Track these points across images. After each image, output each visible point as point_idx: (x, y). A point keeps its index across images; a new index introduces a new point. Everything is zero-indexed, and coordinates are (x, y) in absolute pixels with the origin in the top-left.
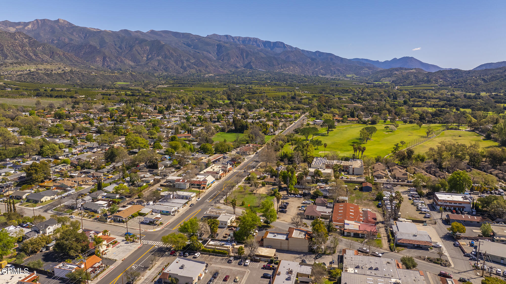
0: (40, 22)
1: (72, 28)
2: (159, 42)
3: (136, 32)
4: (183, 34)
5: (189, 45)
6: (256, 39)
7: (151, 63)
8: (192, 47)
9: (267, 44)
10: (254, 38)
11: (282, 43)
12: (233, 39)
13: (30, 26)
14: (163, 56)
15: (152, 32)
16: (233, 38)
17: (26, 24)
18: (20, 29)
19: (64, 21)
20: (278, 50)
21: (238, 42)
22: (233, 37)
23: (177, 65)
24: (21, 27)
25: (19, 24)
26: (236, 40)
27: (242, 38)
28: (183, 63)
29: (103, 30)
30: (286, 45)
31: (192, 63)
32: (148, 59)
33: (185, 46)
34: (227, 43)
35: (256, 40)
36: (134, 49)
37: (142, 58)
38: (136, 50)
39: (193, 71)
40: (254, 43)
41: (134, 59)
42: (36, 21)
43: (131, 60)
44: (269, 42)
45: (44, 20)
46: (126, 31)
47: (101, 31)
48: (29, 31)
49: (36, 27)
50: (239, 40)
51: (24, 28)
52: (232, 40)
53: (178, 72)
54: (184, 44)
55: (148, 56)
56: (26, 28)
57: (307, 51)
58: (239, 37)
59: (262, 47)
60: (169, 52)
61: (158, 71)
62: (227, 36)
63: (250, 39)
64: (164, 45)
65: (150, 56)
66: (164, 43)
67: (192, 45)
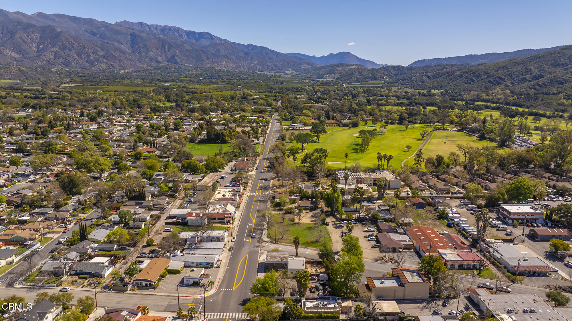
2: (53, 28)
3: (16, 13)
4: (84, 19)
5: (94, 34)
6: (178, 28)
7: (45, 56)
8: (98, 36)
9: (190, 34)
10: (175, 27)
11: (209, 34)
12: (150, 28)
14: (60, 47)
15: (40, 15)
16: (149, 27)
20: (205, 42)
21: (155, 32)
22: (148, 25)
23: (81, 58)
26: (152, 29)
27: (161, 26)
28: (88, 56)
30: (214, 36)
31: (101, 56)
32: (38, 50)
33: (89, 35)
34: (142, 32)
35: (177, 30)
36: (17, 36)
37: (30, 48)
38: (21, 38)
39: (104, 66)
40: (176, 33)
41: (18, 49)
43: (13, 51)
44: (193, 33)
50: (156, 29)
52: (148, 29)
53: (83, 67)
54: (87, 32)
55: (38, 45)
57: (239, 44)
58: (157, 26)
59: (185, 38)
60: (68, 42)
61: (55, 65)
62: (141, 24)
63: (170, 28)
64: (60, 32)
65: (41, 47)
66: (60, 30)
67: (97, 34)
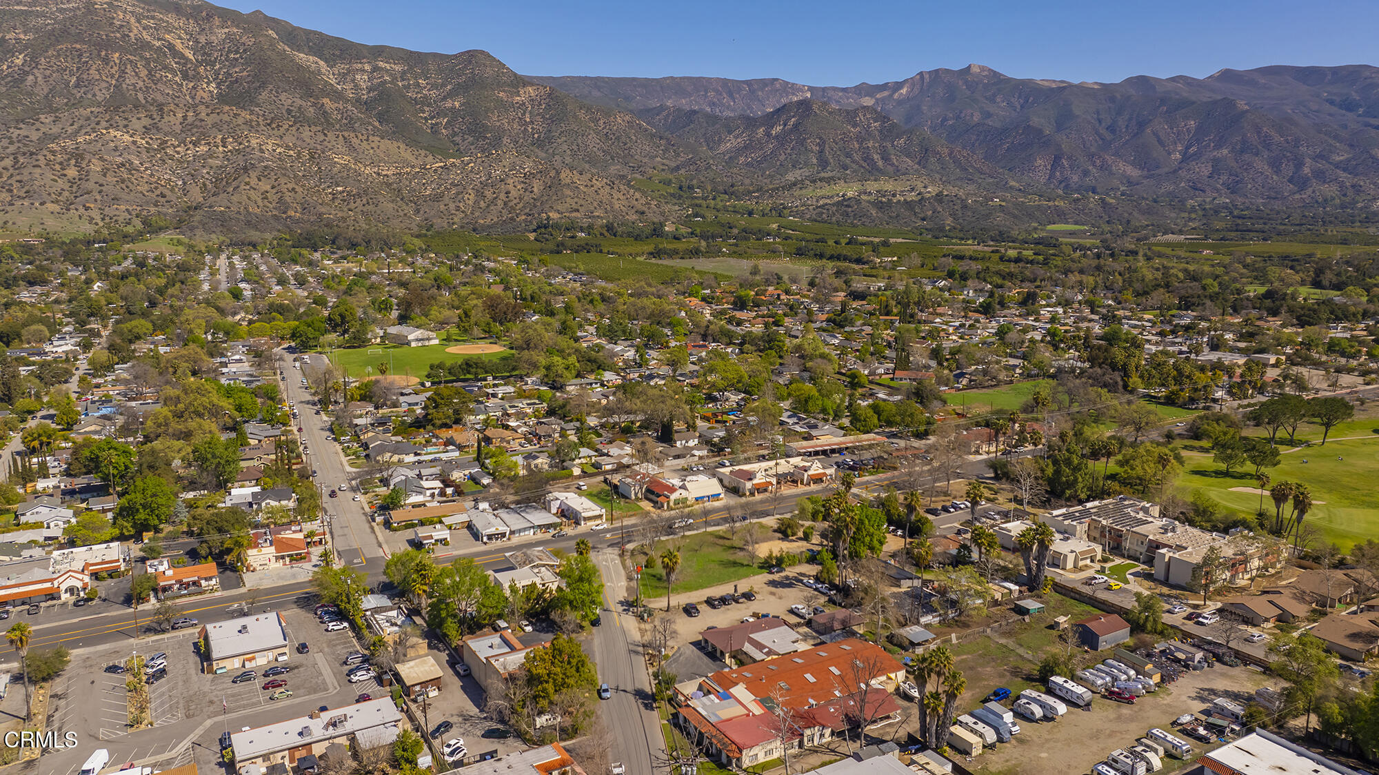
0: (927, 76)
1: (997, 82)
2: (1229, 104)
3: (1173, 79)
4: (1335, 71)
5: (1349, 106)
7: (1189, 170)
8: (1361, 111)
13: (904, 91)
14: (1233, 148)
15: (1227, 76)
17: (898, 86)
18: (883, 99)
19: (983, 69)
23: (1278, 172)
24: (886, 93)
25: (884, 87)
28: (1299, 165)
29: (1076, 81)
31: (1337, 165)
32: (1186, 158)
33: (1334, 109)
36: (1149, 131)
37: (1169, 154)
38: (1155, 134)
39: (1330, 190)
41: (1145, 161)
42: (918, 77)
43: (1133, 164)
45: (937, 71)
46: (1142, 81)
47: (1071, 86)
48: (900, 102)
49: (916, 91)
51: (891, 96)
53: (1273, 195)
54: (1332, 103)
55: (1187, 148)
56: (896, 96)
60: (1259, 133)
61: (1203, 191)
64: (1247, 111)
65: (1193, 150)
66: (1247, 107)
67: (1361, 106)
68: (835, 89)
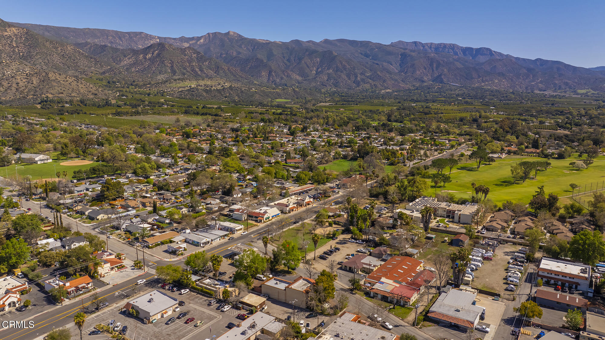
0: (211, 35)
1: (241, 39)
2: (331, 52)
3: (308, 42)
5: (367, 56)
6: (453, 45)
7: (320, 78)
8: (371, 58)
9: (467, 51)
10: (450, 44)
11: (488, 49)
12: (424, 47)
13: (202, 41)
14: (334, 69)
15: (326, 41)
16: (423, 45)
17: (199, 38)
18: (193, 44)
19: (234, 33)
20: (482, 59)
21: (429, 50)
22: (423, 44)
23: (349, 79)
24: (194, 42)
25: (193, 39)
26: (426, 47)
27: (435, 44)
28: (356, 77)
29: (273, 41)
30: (494, 51)
31: (368, 77)
32: (317, 73)
33: (363, 56)
34: (414, 51)
35: (453, 47)
36: (303, 62)
37: (311, 71)
38: (305, 63)
39: (367, 86)
40: (451, 50)
41: (302, 74)
42: (207, 35)
43: (298, 75)
44: (471, 49)
45: (215, 33)
46: (297, 42)
47: (270, 43)
48: (201, 46)
49: (207, 41)
50: (431, 48)
51: (196, 43)
52: (422, 48)
53: (349, 88)
54: (362, 54)
55: (318, 69)
56: (198, 43)
57: (524, 60)
58: (432, 44)
59: (461, 55)
60: (342, 64)
61: (326, 86)
62: (415, 43)
63: (445, 46)
64: (336, 56)
65: (320, 69)
66: (336, 54)
67: (370, 56)
68: (170, 38)
